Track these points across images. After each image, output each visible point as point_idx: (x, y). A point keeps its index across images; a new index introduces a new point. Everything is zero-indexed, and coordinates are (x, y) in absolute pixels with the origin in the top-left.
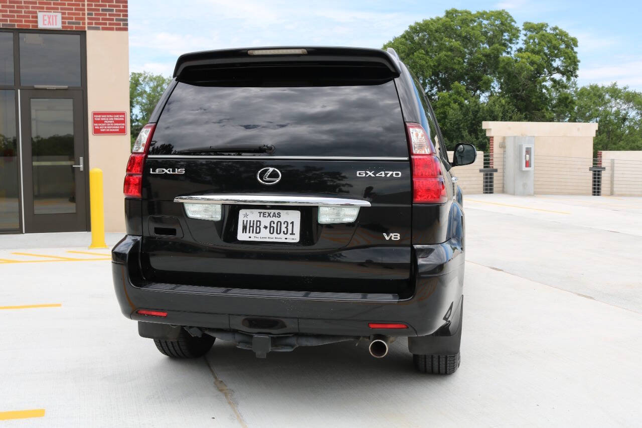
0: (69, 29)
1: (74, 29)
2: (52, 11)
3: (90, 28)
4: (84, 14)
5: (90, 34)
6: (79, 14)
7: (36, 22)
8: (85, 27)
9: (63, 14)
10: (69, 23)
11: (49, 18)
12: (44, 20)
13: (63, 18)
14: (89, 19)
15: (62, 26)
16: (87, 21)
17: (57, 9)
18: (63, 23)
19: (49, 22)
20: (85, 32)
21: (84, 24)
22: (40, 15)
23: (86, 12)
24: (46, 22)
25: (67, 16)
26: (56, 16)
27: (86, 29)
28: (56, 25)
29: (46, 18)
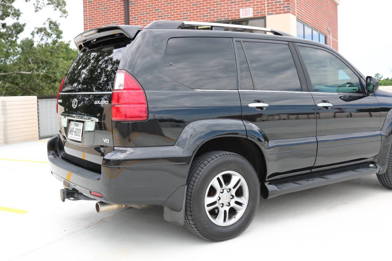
0: (257, 17)
1: (260, 16)
2: (248, 7)
3: (268, 14)
4: (265, 7)
5: (268, 18)
6: (262, 7)
7: (239, 15)
8: (265, 14)
9: (254, 8)
10: (257, 13)
11: (246, 11)
12: (243, 13)
13: (254, 11)
14: (268, 9)
15: (254, 16)
16: (266, 10)
17: (250, 6)
18: (254, 13)
19: (246, 14)
20: (265, 17)
21: (265, 12)
22: (241, 11)
23: (266, 5)
24: (244, 14)
25: (256, 9)
26: (249, 10)
27: (266, 15)
28: (249, 15)
29: (244, 12)
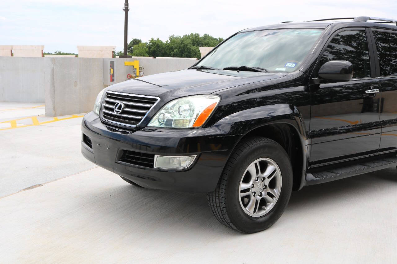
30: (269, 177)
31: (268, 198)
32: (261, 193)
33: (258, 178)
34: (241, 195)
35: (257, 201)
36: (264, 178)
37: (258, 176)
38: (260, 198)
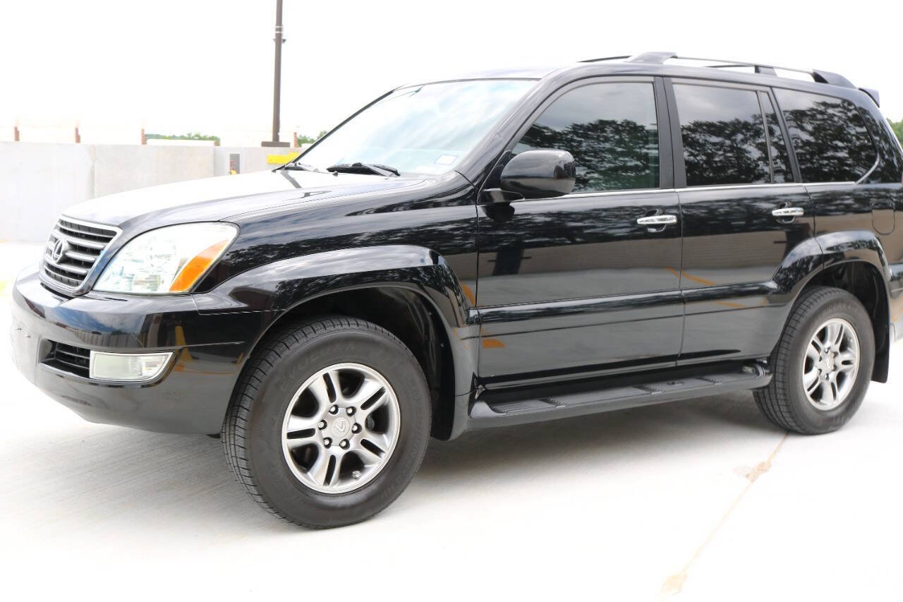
30: (365, 406)
31: (366, 453)
32: (347, 441)
33: (336, 407)
34: (287, 444)
35: (333, 459)
36: (354, 409)
37: (334, 403)
38: (344, 452)
